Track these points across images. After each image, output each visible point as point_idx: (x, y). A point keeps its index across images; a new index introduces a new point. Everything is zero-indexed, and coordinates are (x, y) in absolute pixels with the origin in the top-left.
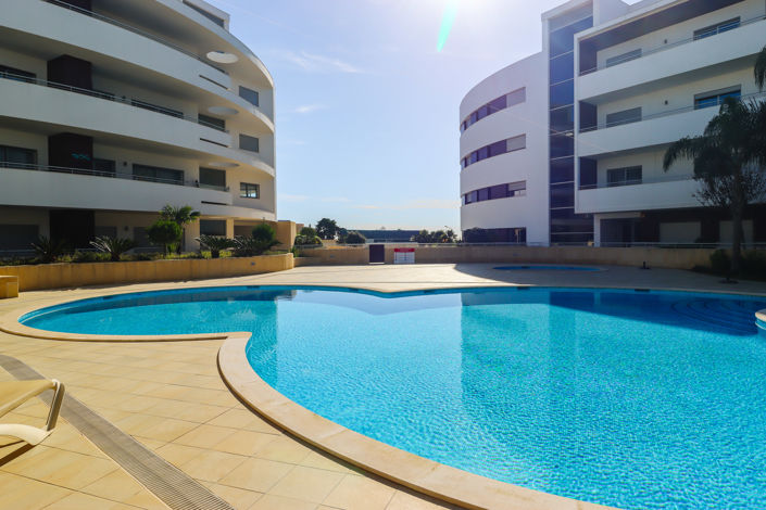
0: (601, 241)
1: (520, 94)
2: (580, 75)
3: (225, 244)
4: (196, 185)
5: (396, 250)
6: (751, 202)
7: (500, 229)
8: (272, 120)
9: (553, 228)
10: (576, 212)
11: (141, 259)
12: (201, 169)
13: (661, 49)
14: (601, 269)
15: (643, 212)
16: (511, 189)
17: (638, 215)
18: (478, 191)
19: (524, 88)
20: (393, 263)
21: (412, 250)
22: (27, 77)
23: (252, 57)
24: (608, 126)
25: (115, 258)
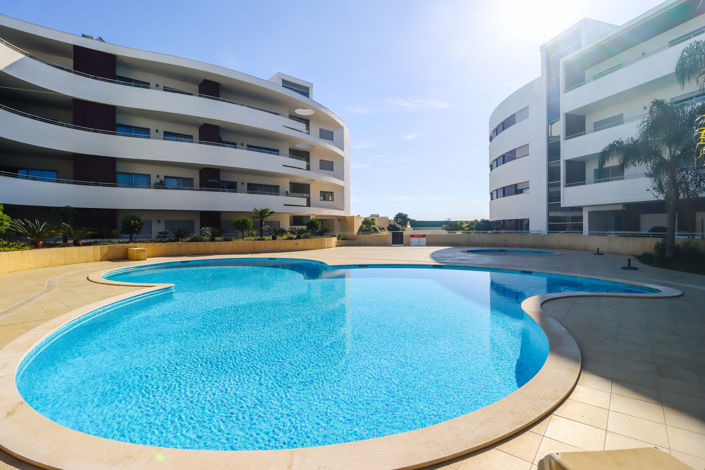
0: (589, 230)
1: (525, 112)
2: (566, 92)
3: (282, 232)
4: (287, 194)
5: (412, 236)
6: (700, 195)
7: (511, 220)
8: (342, 149)
9: (550, 219)
10: (562, 206)
11: (226, 240)
12: (291, 183)
13: (639, 59)
14: (558, 253)
15: (625, 205)
16: (519, 188)
17: (620, 208)
18: (504, 188)
19: (528, 107)
20: (409, 245)
21: (424, 236)
22: (188, 138)
23: (323, 110)
24: (595, 130)
25: (213, 240)
